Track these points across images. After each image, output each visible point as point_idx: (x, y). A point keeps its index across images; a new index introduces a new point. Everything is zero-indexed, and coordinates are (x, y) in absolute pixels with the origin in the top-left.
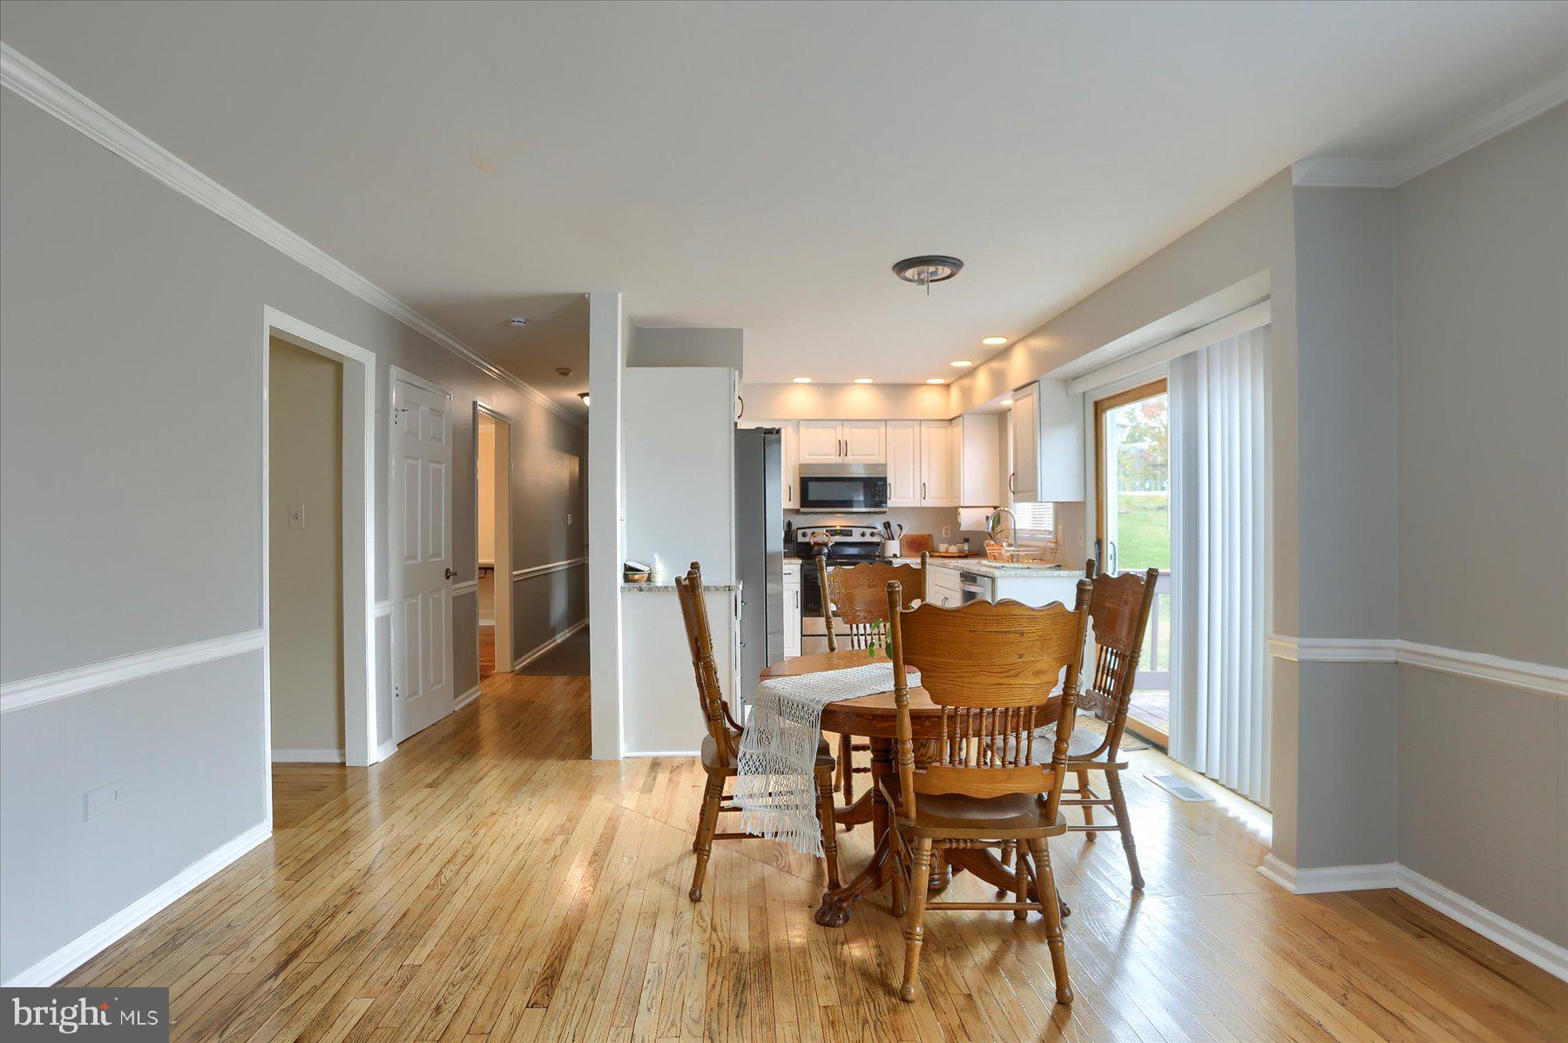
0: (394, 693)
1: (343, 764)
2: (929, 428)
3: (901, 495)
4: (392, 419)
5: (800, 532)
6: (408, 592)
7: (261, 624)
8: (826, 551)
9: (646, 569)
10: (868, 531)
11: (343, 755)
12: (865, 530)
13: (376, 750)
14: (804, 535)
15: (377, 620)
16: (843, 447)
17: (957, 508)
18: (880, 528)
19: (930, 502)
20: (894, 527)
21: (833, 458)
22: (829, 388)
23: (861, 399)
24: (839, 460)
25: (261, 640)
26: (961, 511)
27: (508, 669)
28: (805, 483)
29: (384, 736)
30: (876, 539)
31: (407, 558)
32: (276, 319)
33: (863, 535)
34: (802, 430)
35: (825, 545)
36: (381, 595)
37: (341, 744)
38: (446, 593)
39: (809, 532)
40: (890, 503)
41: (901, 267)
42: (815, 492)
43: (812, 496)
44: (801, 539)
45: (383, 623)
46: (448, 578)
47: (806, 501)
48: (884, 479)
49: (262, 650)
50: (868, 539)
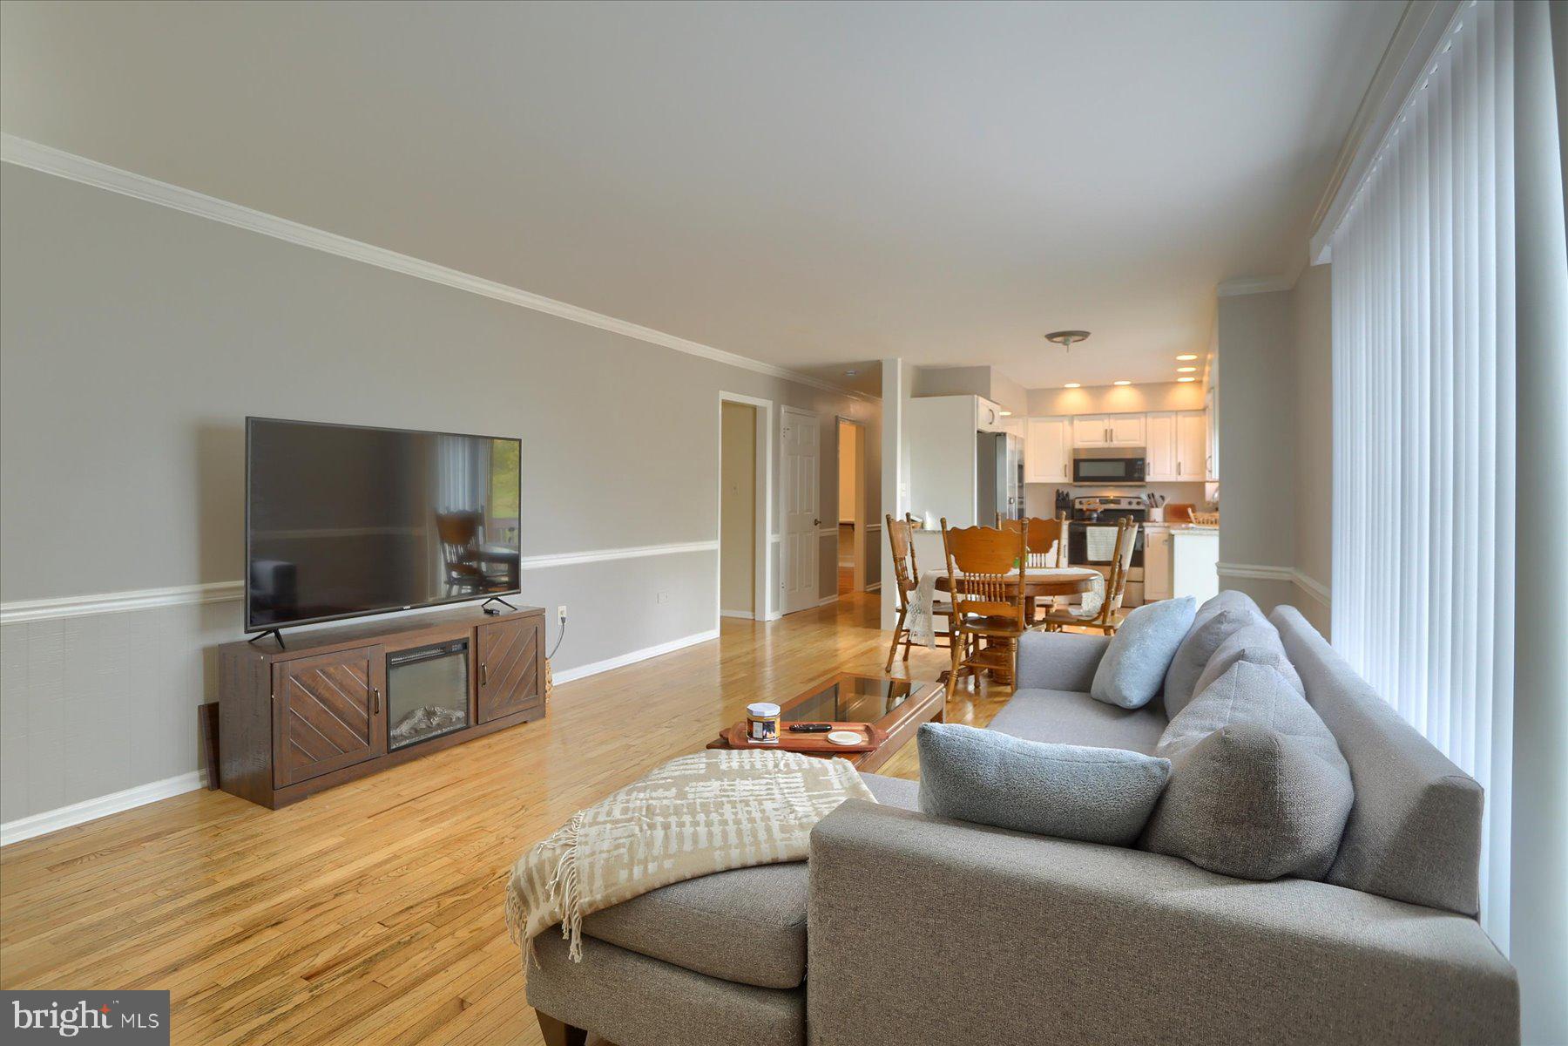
0: (781, 585)
1: (754, 619)
2: (1184, 417)
3: (1160, 470)
4: (782, 434)
5: (1077, 501)
6: (791, 531)
7: (717, 539)
8: (1095, 515)
9: (920, 520)
10: (1135, 501)
11: (754, 615)
12: (1132, 500)
13: (770, 615)
14: (1081, 503)
15: (772, 544)
16: (1108, 435)
17: (1205, 482)
18: (1144, 497)
19: (1184, 478)
20: (1157, 496)
21: (1101, 444)
22: (1097, 390)
23: (1124, 396)
24: (1106, 445)
25: (715, 545)
26: (1207, 484)
27: (862, 590)
28: (1077, 463)
29: (776, 608)
30: (1141, 507)
31: (791, 512)
32: (724, 395)
33: (1130, 503)
34: (1076, 422)
35: (1095, 511)
36: (776, 530)
37: (753, 610)
38: (815, 534)
39: (1084, 500)
40: (1148, 479)
41: (1051, 337)
42: (1085, 470)
43: (1082, 473)
44: (1078, 506)
45: (776, 546)
46: (816, 525)
47: (1077, 477)
48: (1143, 460)
49: (717, 550)
50: (1134, 507)
